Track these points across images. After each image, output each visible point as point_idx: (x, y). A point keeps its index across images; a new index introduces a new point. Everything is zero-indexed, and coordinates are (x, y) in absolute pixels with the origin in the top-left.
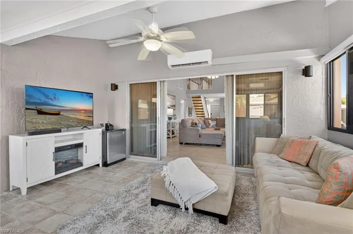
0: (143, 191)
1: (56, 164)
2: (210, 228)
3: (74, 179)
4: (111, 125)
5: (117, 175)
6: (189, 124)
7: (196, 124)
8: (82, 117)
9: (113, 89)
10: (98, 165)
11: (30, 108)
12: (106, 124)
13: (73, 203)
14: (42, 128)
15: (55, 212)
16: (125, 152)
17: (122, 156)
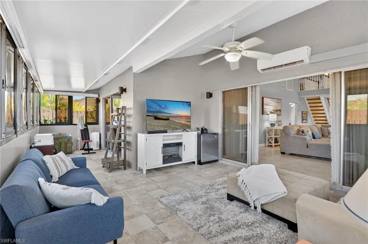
0: (224, 188)
1: (164, 157)
2: (276, 229)
3: (175, 169)
4: (206, 129)
5: (207, 172)
6: (293, 132)
7: (303, 132)
8: (183, 121)
9: (208, 97)
10: (194, 163)
11: (149, 115)
12: (202, 128)
13: (171, 185)
14: (157, 129)
15: (159, 188)
16: (217, 155)
17: (215, 158)
